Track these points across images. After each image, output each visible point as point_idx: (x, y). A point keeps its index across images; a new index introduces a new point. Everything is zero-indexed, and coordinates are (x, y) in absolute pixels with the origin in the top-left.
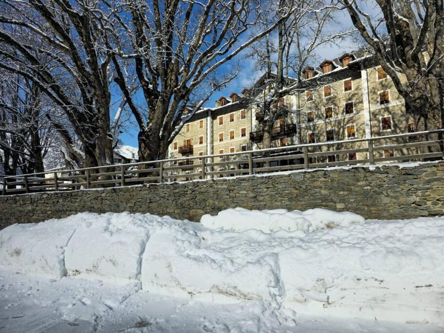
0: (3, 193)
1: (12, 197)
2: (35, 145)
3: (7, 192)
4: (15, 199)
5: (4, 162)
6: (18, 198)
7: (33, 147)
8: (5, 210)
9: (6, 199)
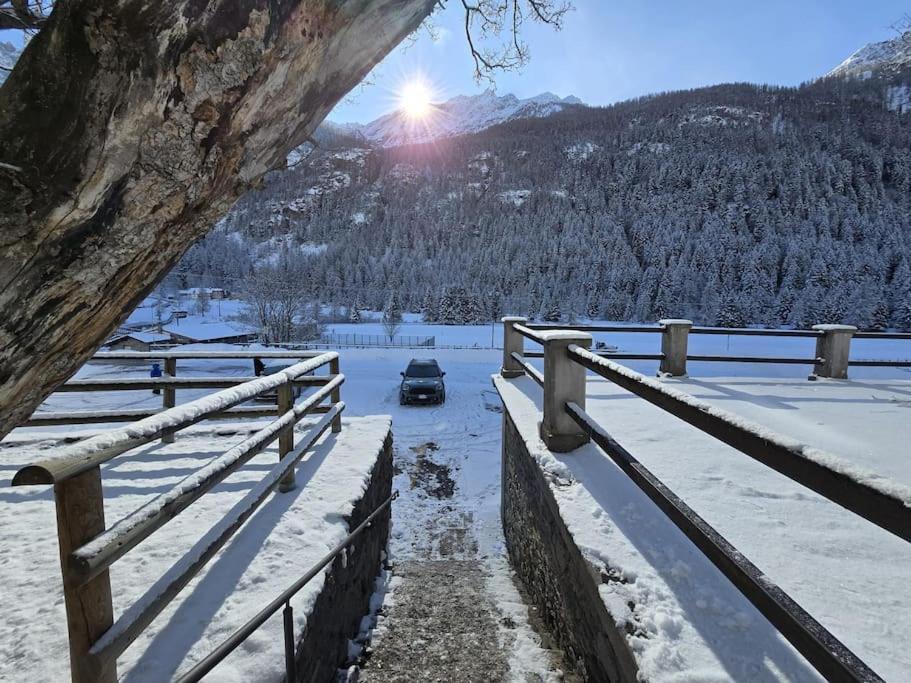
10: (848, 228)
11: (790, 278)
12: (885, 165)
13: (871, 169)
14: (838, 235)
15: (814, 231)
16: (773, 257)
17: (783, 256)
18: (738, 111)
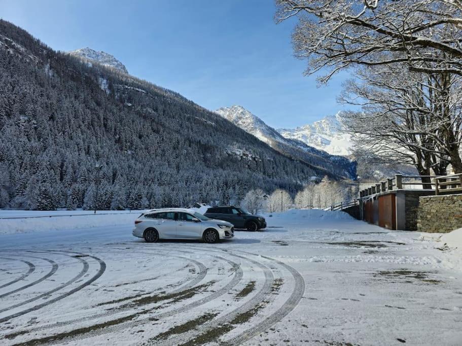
0: (436, 193)
1: (449, 197)
2: (450, 142)
3: (440, 192)
4: (452, 199)
5: (417, 163)
6: (455, 198)
7: (448, 144)
8: (443, 210)
9: (442, 199)
10: (93, 150)
11: (69, 177)
12: (104, 119)
13: (99, 118)
14: (88, 153)
15: (76, 148)
16: (57, 160)
17: (63, 161)
18: (22, 49)
